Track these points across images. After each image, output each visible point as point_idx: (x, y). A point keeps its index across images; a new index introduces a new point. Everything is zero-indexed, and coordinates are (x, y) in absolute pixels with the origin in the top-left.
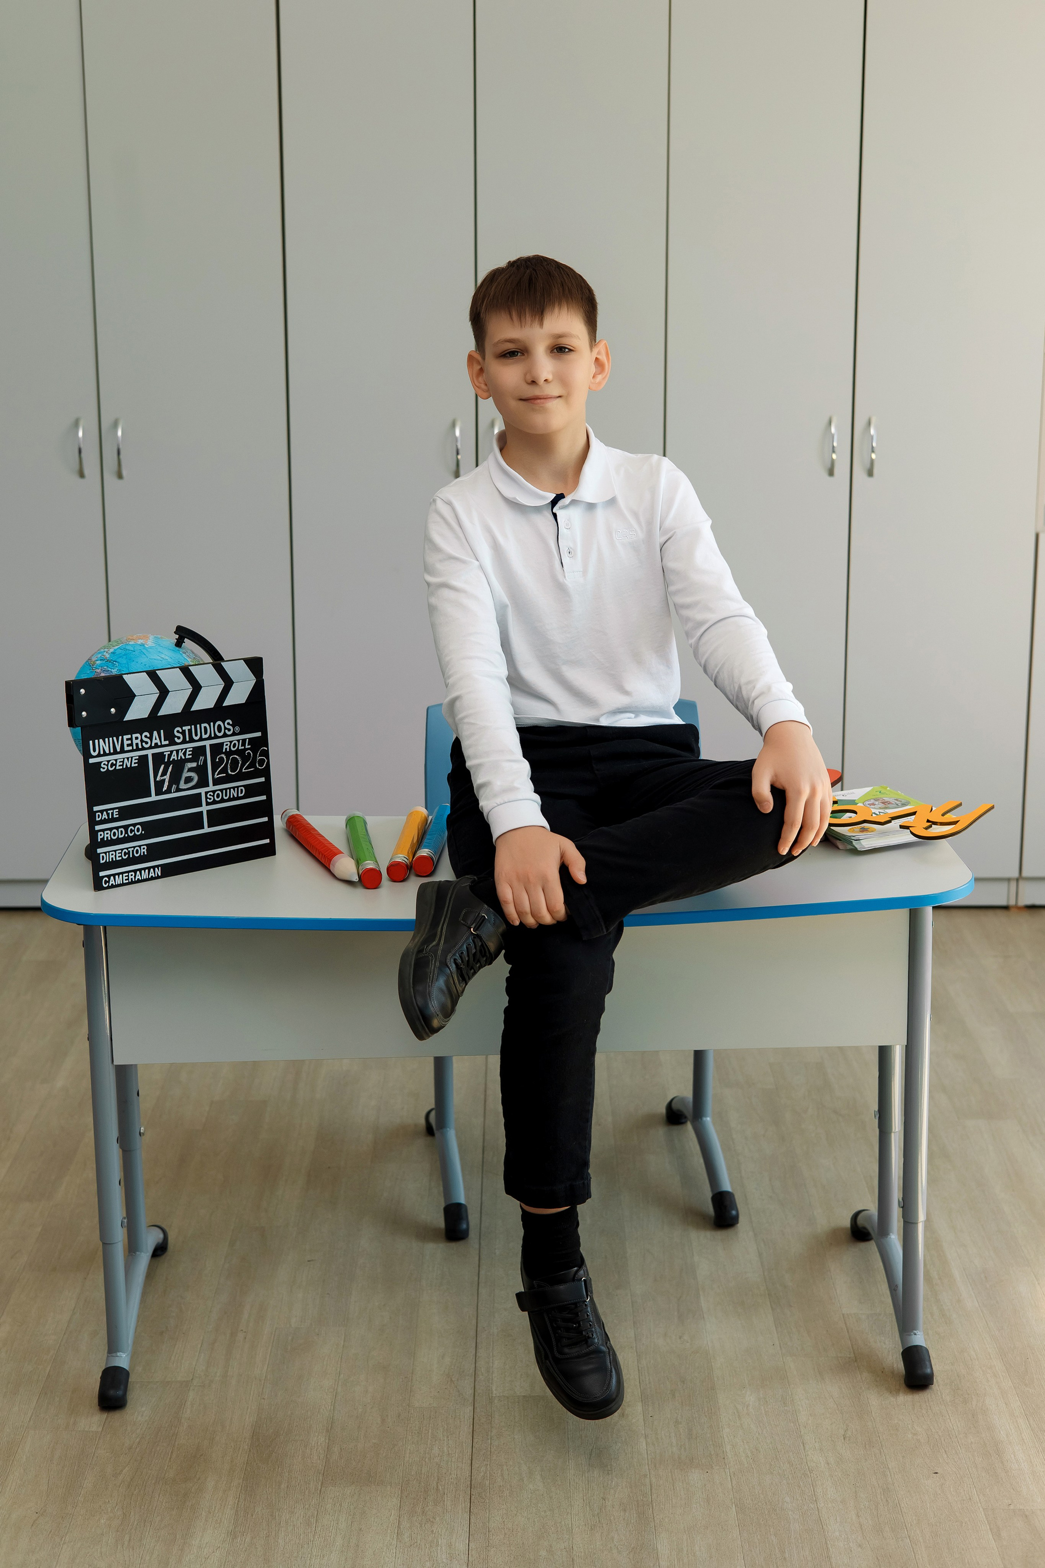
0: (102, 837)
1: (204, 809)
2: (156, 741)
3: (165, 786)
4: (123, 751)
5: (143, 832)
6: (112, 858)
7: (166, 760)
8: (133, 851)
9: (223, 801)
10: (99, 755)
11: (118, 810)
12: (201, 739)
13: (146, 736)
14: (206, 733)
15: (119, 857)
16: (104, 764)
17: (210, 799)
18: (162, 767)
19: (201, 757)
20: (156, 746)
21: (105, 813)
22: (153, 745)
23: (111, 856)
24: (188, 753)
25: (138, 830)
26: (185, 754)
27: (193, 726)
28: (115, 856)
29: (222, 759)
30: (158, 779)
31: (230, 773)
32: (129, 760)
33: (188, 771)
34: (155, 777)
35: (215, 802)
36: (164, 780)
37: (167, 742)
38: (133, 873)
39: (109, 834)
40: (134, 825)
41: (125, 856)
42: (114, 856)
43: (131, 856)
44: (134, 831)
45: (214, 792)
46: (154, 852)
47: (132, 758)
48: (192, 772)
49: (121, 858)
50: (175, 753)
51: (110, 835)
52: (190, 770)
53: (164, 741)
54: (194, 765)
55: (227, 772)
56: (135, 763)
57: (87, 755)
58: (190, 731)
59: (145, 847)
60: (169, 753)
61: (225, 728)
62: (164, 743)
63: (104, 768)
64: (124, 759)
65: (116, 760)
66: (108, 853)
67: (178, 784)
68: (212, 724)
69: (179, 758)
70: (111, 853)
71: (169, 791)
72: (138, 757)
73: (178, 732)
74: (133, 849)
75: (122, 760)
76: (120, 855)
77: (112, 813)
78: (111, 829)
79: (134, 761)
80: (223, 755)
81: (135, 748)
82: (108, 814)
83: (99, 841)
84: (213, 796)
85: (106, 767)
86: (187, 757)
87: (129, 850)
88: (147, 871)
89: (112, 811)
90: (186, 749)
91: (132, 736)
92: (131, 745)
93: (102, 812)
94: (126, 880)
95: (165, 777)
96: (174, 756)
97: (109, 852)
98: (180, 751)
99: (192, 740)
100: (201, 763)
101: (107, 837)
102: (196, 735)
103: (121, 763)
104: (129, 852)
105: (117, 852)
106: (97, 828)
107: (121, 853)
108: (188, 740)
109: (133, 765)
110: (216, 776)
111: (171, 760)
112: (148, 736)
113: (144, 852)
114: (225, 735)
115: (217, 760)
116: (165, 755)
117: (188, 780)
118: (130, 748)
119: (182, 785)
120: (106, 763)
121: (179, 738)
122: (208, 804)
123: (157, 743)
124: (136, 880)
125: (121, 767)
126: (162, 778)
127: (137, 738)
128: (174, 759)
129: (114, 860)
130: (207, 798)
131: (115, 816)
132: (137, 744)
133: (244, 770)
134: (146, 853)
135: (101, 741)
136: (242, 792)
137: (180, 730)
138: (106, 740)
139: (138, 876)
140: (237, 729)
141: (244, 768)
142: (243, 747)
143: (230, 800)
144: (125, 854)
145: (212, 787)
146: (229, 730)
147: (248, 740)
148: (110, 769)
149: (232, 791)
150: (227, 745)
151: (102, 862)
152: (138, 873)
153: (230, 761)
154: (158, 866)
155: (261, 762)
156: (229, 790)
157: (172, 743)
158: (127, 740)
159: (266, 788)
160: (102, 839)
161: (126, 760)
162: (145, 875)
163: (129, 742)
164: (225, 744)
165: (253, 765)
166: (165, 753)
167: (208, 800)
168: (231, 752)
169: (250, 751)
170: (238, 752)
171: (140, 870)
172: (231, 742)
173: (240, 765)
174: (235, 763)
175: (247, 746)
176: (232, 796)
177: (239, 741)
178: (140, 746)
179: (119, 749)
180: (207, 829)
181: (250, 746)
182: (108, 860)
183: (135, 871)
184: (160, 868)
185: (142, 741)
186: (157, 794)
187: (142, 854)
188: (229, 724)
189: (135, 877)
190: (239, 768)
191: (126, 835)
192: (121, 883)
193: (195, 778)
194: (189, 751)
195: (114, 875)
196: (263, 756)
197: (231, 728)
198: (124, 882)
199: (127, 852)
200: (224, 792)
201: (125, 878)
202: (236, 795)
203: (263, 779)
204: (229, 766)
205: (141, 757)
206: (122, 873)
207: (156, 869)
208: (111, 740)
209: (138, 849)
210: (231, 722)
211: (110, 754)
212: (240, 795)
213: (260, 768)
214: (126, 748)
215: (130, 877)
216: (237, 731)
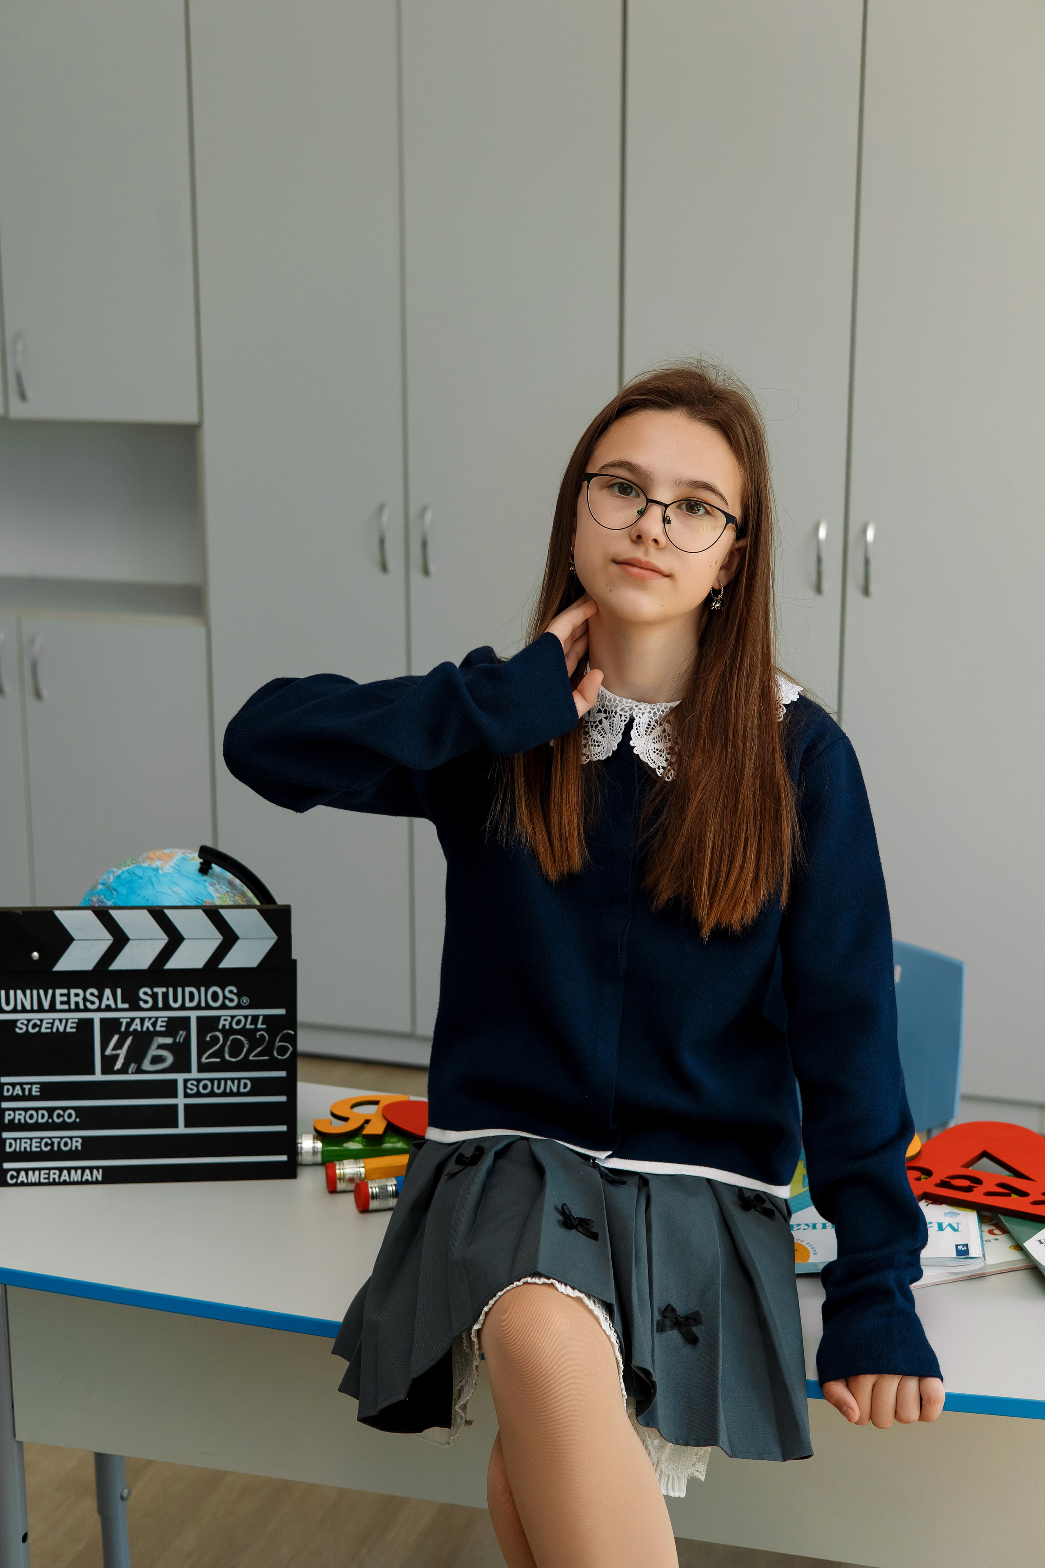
0: (11, 1117)
1: (181, 1101)
2: (108, 1003)
3: (117, 1063)
4: (52, 1009)
5: (78, 1120)
6: (25, 1148)
7: (123, 1029)
8: (59, 1143)
9: (212, 1094)
10: (15, 1010)
11: (38, 1086)
12: (183, 1007)
13: (92, 994)
14: (192, 999)
16: (22, 1024)
17: (191, 1089)
18: (116, 1038)
19: (181, 1032)
20: (108, 1008)
21: (18, 1087)
22: (103, 1006)
23: (23, 1145)
24: (159, 1023)
25: (70, 1116)
26: (154, 1024)
27: (171, 990)
28: (31, 1146)
29: (215, 1040)
30: (108, 1052)
31: (227, 1057)
32: (62, 1022)
33: (158, 1048)
34: (103, 1049)
35: (198, 1095)
36: (117, 1056)
37: (126, 1006)
38: (57, 1172)
39: (24, 1115)
40: (64, 1109)
41: (45, 1147)
42: (28, 1146)
43: (56, 1148)
44: (63, 1116)
45: (199, 1081)
46: (91, 1149)
47: (67, 1020)
48: (164, 1050)
49: (37, 1149)
50: (138, 1021)
51: (25, 1117)
52: (161, 1047)
53: (123, 1002)
54: (169, 1041)
55: (222, 1057)
58: (165, 995)
59: (80, 1140)
60: (129, 1020)
61: (225, 997)
62: (121, 1006)
63: (21, 1029)
64: (54, 1020)
65: (41, 1021)
66: (18, 1141)
67: (140, 1062)
68: (203, 989)
69: (145, 1029)
70: (23, 1141)
71: (124, 1070)
72: (76, 1021)
73: (145, 993)
74: (59, 1140)
75: (51, 1021)
76: (38, 1145)
77: (29, 1088)
78: (26, 1110)
79: (70, 1025)
80: (218, 1034)
81: (73, 1006)
82: (23, 1090)
83: (6, 1121)
84: (197, 1086)
85: (24, 1028)
86: (158, 1028)
87: (53, 1140)
88: (83, 1171)
89: (30, 1086)
90: (157, 1018)
91: (69, 992)
92: (68, 1002)
93: (14, 1085)
94: (44, 1179)
95: (119, 1052)
96: (136, 1025)
97: (21, 1139)
98: (147, 1020)
99: (167, 1007)
100: (180, 1038)
101: (19, 1120)
102: (175, 1001)
103: (50, 1025)
104: (56, 1143)
105: (34, 1141)
106: (4, 1105)
107: (40, 1143)
108: (160, 1005)
109: (68, 1030)
110: (204, 1060)
111: (131, 1029)
112: (96, 994)
113: (76, 1147)
114: (223, 1007)
115: (208, 1039)
116: (122, 1023)
117: (156, 1060)
118: (66, 1007)
119: (146, 1065)
120: (26, 1022)
121: (146, 1002)
122: (187, 1095)
123: (110, 1005)
124: (61, 1181)
125: (49, 1031)
126: (114, 1052)
127: (77, 995)
128: (135, 1030)
129: (30, 1150)
130: (185, 1087)
131: (34, 1093)
132: (77, 1003)
133: (253, 1057)
134: (79, 1148)
135: (19, 992)
136: (245, 1086)
137: (149, 992)
138: (28, 992)
139: (65, 1176)
140: (245, 1001)
141: (253, 1054)
142: (253, 1027)
143: (224, 1094)
144: (46, 1145)
145: (195, 1074)
146: (231, 1000)
147: (261, 1018)
148: (31, 1030)
149: (229, 1082)
150: (225, 1020)
151: (8, 1150)
152: (65, 1172)
153: (229, 1043)
154: (98, 1168)
155: (282, 1050)
156: (223, 1082)
157: (135, 1007)
158: (62, 995)
159: (289, 1087)
160: (12, 1121)
161: (57, 1023)
162: (76, 1176)
163: (65, 999)
164: (222, 1019)
165: (267, 1051)
166: (121, 1020)
167: (189, 1091)
168: (232, 1031)
169: (263, 1032)
170: (243, 1031)
171: (69, 1169)
172: (233, 1017)
173: (245, 1050)
174: (236, 1047)
175: (260, 1026)
176: (228, 1090)
177: (246, 1017)
178: (81, 1006)
179: (46, 1005)
180: (182, 1129)
181: (264, 1026)
182: (18, 1150)
183: (61, 1170)
184: (101, 1171)
185: (85, 1000)
186: (104, 1072)
187: (74, 1148)
188: (231, 992)
189: (60, 1177)
190: (244, 1053)
191: (50, 1121)
192: (37, 1181)
193: (170, 1059)
194: (162, 1022)
195: (26, 1171)
196: (286, 1043)
197: (235, 998)
198: (42, 1180)
199: (49, 1141)
200: (216, 1082)
201: (43, 1176)
202: (235, 1090)
203: (283, 1074)
204: (227, 1049)
205: (81, 1022)
206: (40, 1169)
207: (95, 1171)
208: (35, 992)
209: (68, 1140)
210: (235, 990)
211: (32, 1011)
212: (242, 1090)
213: (279, 1057)
214: (59, 1006)
215: (52, 1176)
216: (245, 1003)
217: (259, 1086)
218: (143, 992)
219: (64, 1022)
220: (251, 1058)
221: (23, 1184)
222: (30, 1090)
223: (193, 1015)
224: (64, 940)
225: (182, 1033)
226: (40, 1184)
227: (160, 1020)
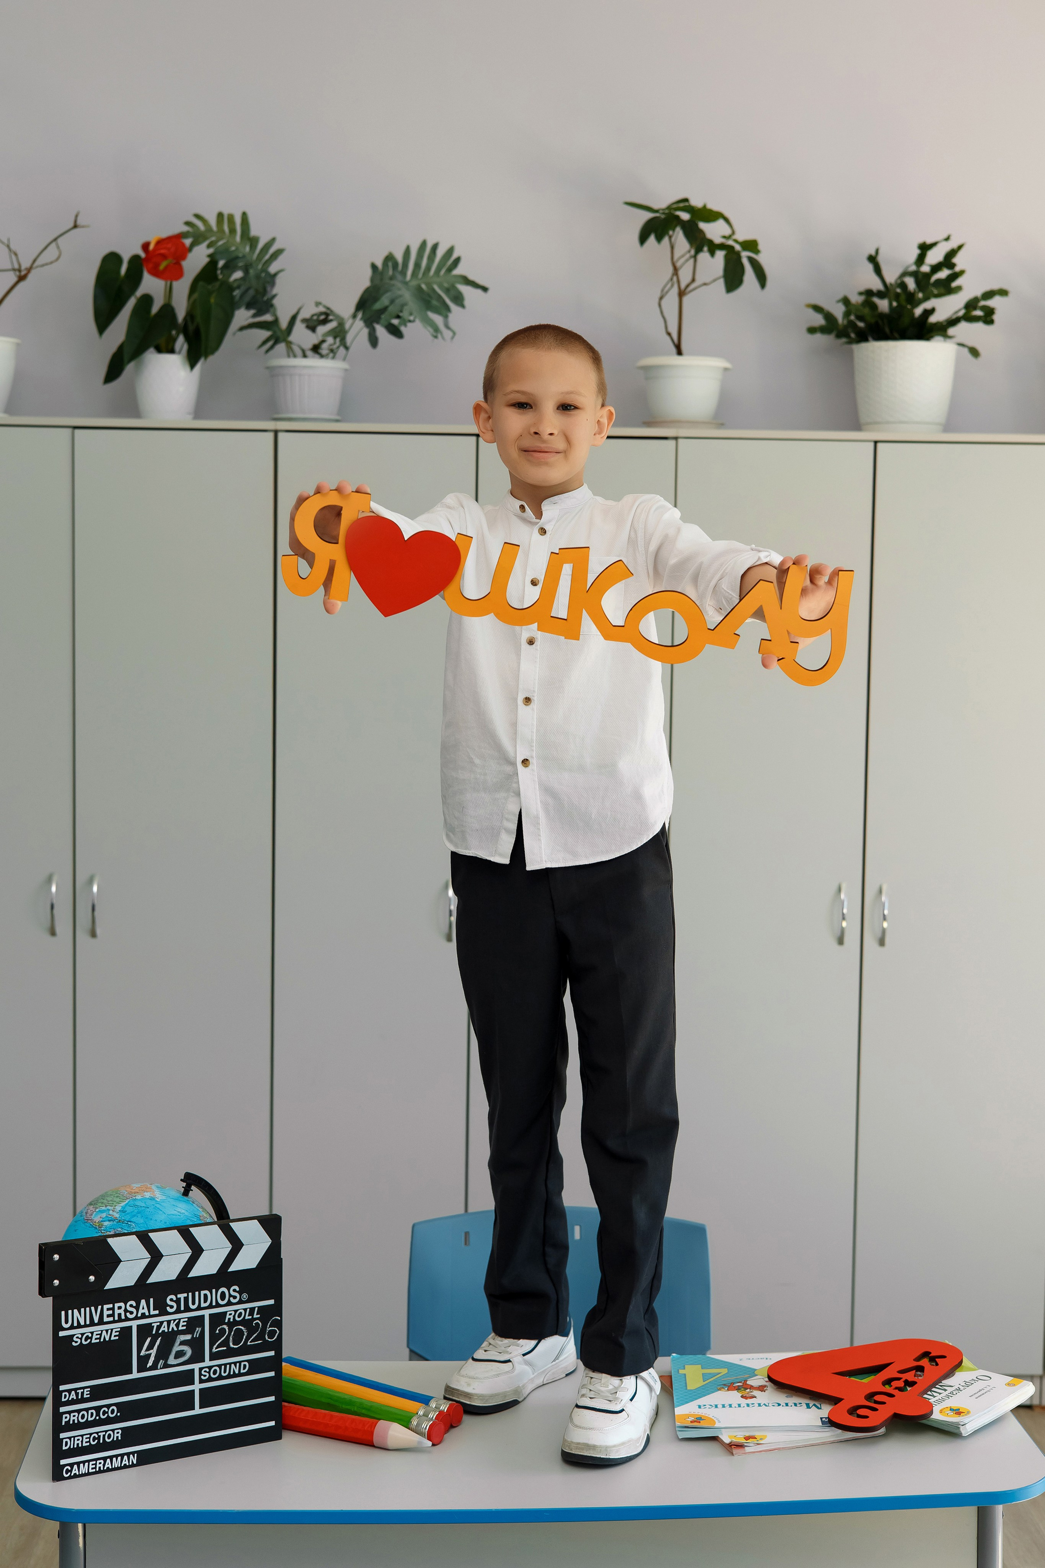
0: (68, 1420)
1: (197, 1387)
2: (143, 1311)
3: (150, 1361)
4: (101, 1322)
5: (119, 1414)
6: (78, 1444)
7: (154, 1332)
8: (104, 1436)
9: (221, 1378)
10: (72, 1327)
11: (89, 1389)
12: (199, 1308)
13: (131, 1306)
14: (205, 1301)
15: (86, 1442)
16: (77, 1338)
17: (205, 1376)
18: (149, 1339)
20: (144, 1316)
21: (73, 1392)
22: (139, 1315)
23: (76, 1442)
24: (181, 1324)
25: (113, 1412)
26: (177, 1325)
27: (190, 1294)
28: (82, 1442)
29: (223, 1331)
30: (143, 1353)
31: (232, 1345)
32: (109, 1332)
33: (180, 1345)
34: (139, 1351)
35: (210, 1379)
36: (150, 1354)
37: (157, 1312)
38: (102, 1461)
39: (77, 1416)
40: (108, 1406)
41: (94, 1441)
42: (80, 1442)
43: (101, 1442)
44: (107, 1413)
45: (210, 1368)
46: (130, 1437)
47: (112, 1330)
48: (185, 1345)
49: (88, 1444)
50: (165, 1324)
51: (78, 1418)
52: (183, 1343)
53: (154, 1310)
54: (188, 1337)
55: (227, 1345)
56: (115, 1336)
57: (57, 1326)
58: (186, 1299)
59: (120, 1431)
60: (159, 1324)
61: (230, 1296)
62: (153, 1312)
63: (76, 1342)
64: (102, 1331)
65: (92, 1333)
66: (72, 1439)
67: (166, 1359)
68: (214, 1291)
69: (170, 1330)
70: (76, 1438)
71: (154, 1367)
72: (119, 1329)
73: (171, 1300)
74: (104, 1433)
75: (100, 1332)
76: (88, 1440)
77: (82, 1392)
78: (79, 1411)
79: (114, 1334)
80: (225, 1327)
81: (116, 1318)
82: (77, 1394)
83: (63, 1424)
84: (209, 1373)
85: (79, 1341)
86: (180, 1328)
87: (99, 1434)
88: (119, 1458)
89: (82, 1390)
90: (180, 1319)
91: (114, 1306)
92: (113, 1315)
93: (69, 1391)
94: (92, 1469)
95: (151, 1351)
96: (164, 1327)
97: (74, 1437)
98: (172, 1321)
99: (188, 1309)
100: (197, 1334)
101: (74, 1420)
102: (193, 1303)
103: (98, 1336)
104: (99, 1437)
105: (85, 1437)
106: (62, 1409)
107: (89, 1438)
108: (182, 1308)
109: (113, 1338)
110: (214, 1350)
111: (160, 1332)
112: (134, 1305)
113: (117, 1437)
114: (229, 1304)
115: (217, 1332)
116: (154, 1326)
117: (180, 1354)
118: (111, 1319)
119: (171, 1360)
120: (80, 1336)
121: (172, 1307)
122: (201, 1381)
123: (145, 1313)
124: (105, 1468)
125: (98, 1341)
126: (147, 1353)
127: (120, 1308)
128: (163, 1331)
129: (80, 1446)
130: (200, 1374)
131: (85, 1396)
132: (120, 1315)
133: (250, 1342)
134: (120, 1438)
135: (76, 1311)
136: (245, 1366)
137: (174, 1298)
138: (83, 1310)
139: (108, 1465)
140: (245, 1297)
141: (250, 1340)
142: (250, 1317)
143: (229, 1376)
144: (94, 1439)
145: (207, 1363)
146: (235, 1297)
147: (257, 1308)
148: (84, 1343)
149: (233, 1366)
150: (230, 1314)
151: (64, 1448)
152: (108, 1460)
153: (232, 1333)
154: (133, 1453)
155: (272, 1334)
156: (228, 1366)
157: (163, 1312)
158: (108, 1309)
159: (275, 1363)
160: (67, 1423)
161: (104, 1332)
162: (116, 1463)
163: (110, 1312)
164: (228, 1313)
165: (261, 1337)
166: (153, 1325)
167: (202, 1377)
168: (235, 1323)
169: (258, 1321)
170: (244, 1322)
171: (111, 1458)
172: (236, 1311)
173: (244, 1337)
174: (238, 1335)
175: (255, 1316)
176: (232, 1373)
177: (245, 1310)
178: (123, 1317)
179: (96, 1320)
180: (197, 1411)
181: (259, 1316)
182: (72, 1447)
183: (105, 1459)
184: (136, 1455)
185: (126, 1311)
186: (139, 1370)
187: (115, 1439)
188: (234, 1290)
189: (104, 1465)
190: (244, 1340)
191: (97, 1418)
192: (86, 1472)
193: (189, 1352)
194: (183, 1322)
195: (78, 1464)
196: (275, 1327)
197: (237, 1295)
198: (91, 1471)
199: (97, 1436)
200: (223, 1367)
201: (91, 1467)
202: (237, 1372)
203: (272, 1353)
204: (231, 1338)
205: (123, 1329)
206: (89, 1461)
207: (131, 1456)
208: (88, 1309)
209: (111, 1432)
210: (237, 1289)
211: (86, 1326)
212: (242, 1371)
213: (269, 1340)
214: (106, 1319)
215: (98, 1466)
216: (245, 1299)
217: (255, 1366)
218: (170, 1299)
219: (110, 1331)
220: (249, 1343)
221: (75, 1476)
222: (83, 1393)
223: (206, 1313)
224: (115, 1261)
225: (198, 1330)
226: (89, 1474)
227: (182, 1320)
